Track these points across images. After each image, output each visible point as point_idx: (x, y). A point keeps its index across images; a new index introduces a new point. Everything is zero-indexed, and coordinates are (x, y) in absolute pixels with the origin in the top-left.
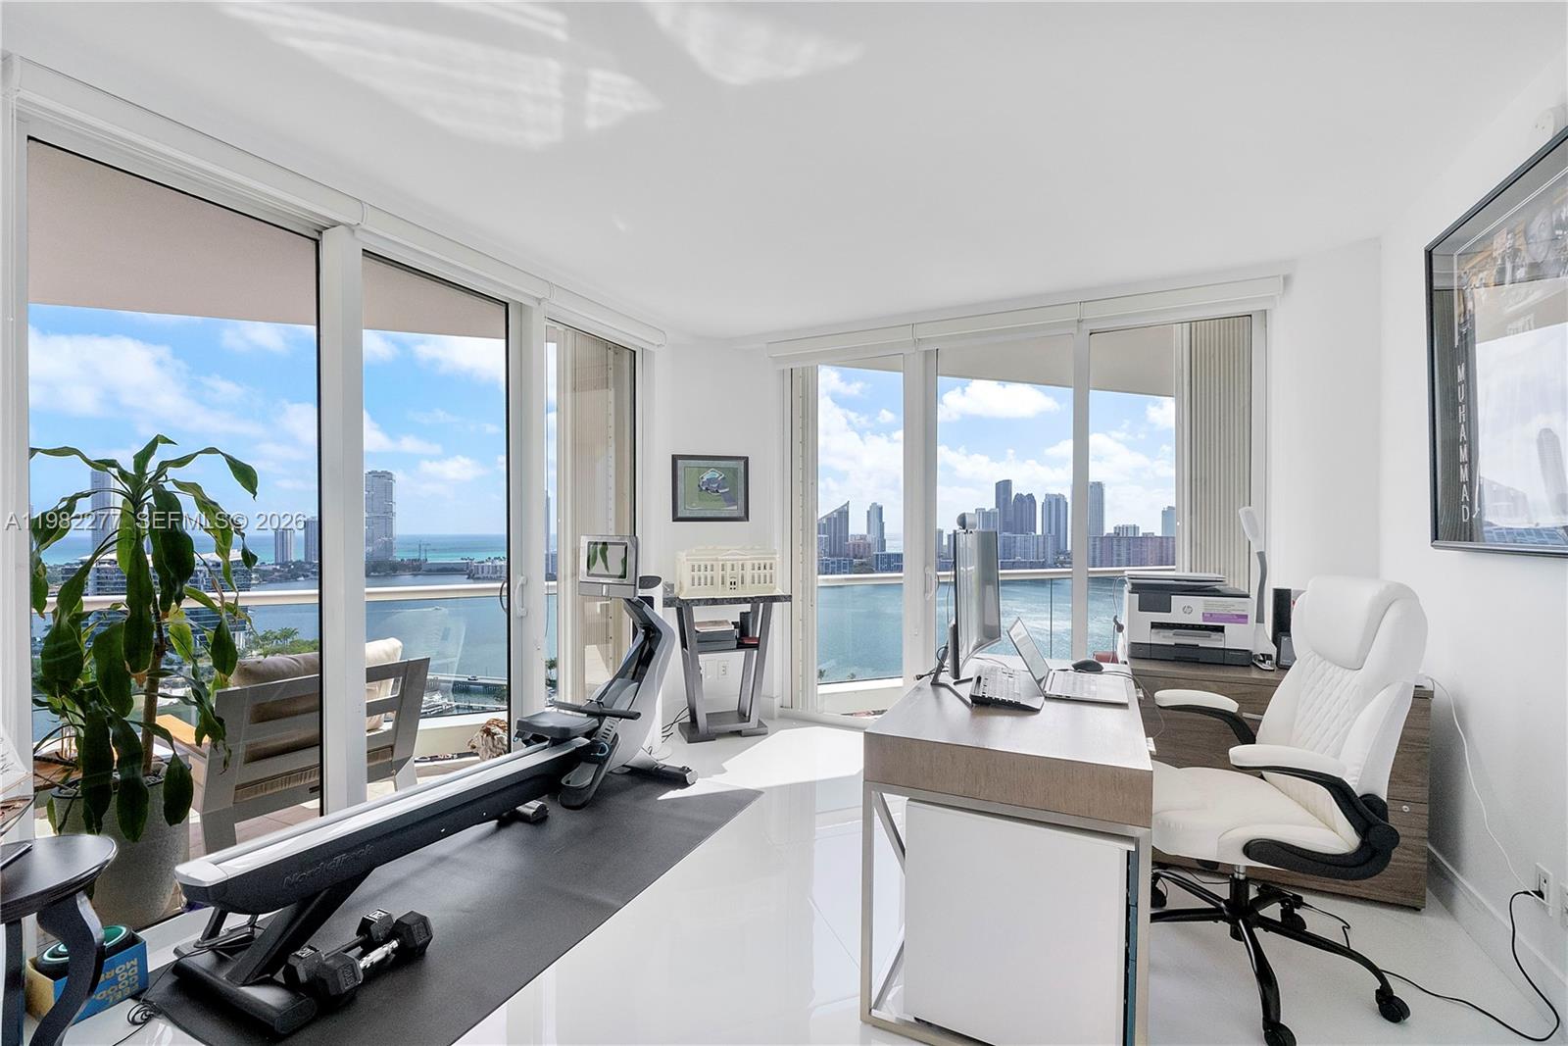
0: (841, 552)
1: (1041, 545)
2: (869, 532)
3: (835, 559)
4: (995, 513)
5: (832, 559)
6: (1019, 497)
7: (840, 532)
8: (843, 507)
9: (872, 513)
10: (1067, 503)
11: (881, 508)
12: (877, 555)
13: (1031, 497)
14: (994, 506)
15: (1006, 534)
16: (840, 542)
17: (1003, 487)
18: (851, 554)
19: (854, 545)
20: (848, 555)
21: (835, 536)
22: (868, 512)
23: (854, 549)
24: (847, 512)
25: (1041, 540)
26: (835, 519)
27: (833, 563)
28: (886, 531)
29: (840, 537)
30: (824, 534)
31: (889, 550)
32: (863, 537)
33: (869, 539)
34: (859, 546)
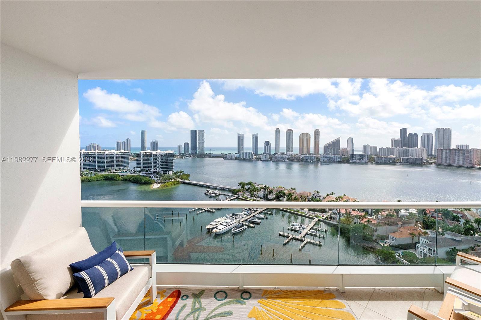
0: (337, 153)
1: (420, 152)
2: (348, 147)
3: (335, 156)
4: (399, 140)
5: (334, 156)
6: (410, 134)
7: (337, 146)
8: (338, 138)
9: (349, 141)
10: (432, 136)
11: (352, 139)
12: (351, 155)
13: (416, 135)
14: (399, 138)
15: (405, 148)
16: (337, 150)
17: (404, 131)
18: (341, 154)
19: (342, 151)
20: (340, 154)
21: (335, 148)
22: (348, 140)
23: (342, 153)
24: (340, 140)
25: (421, 150)
26: (335, 142)
27: (335, 157)
28: (354, 146)
29: (337, 148)
30: (331, 147)
31: (355, 153)
32: (346, 149)
33: (348, 149)
34: (344, 151)
